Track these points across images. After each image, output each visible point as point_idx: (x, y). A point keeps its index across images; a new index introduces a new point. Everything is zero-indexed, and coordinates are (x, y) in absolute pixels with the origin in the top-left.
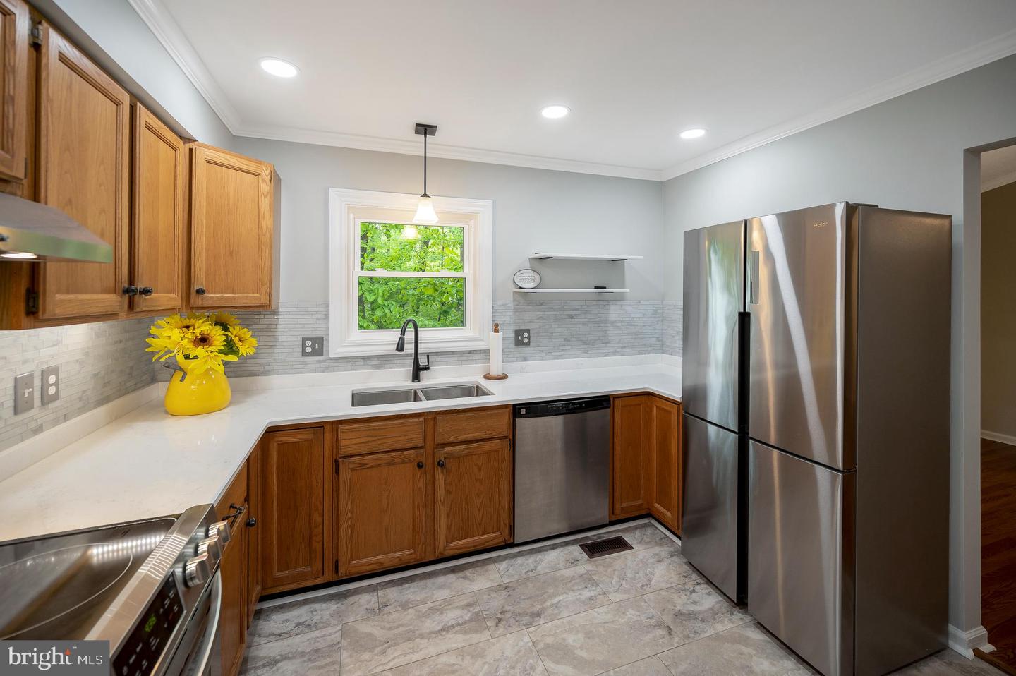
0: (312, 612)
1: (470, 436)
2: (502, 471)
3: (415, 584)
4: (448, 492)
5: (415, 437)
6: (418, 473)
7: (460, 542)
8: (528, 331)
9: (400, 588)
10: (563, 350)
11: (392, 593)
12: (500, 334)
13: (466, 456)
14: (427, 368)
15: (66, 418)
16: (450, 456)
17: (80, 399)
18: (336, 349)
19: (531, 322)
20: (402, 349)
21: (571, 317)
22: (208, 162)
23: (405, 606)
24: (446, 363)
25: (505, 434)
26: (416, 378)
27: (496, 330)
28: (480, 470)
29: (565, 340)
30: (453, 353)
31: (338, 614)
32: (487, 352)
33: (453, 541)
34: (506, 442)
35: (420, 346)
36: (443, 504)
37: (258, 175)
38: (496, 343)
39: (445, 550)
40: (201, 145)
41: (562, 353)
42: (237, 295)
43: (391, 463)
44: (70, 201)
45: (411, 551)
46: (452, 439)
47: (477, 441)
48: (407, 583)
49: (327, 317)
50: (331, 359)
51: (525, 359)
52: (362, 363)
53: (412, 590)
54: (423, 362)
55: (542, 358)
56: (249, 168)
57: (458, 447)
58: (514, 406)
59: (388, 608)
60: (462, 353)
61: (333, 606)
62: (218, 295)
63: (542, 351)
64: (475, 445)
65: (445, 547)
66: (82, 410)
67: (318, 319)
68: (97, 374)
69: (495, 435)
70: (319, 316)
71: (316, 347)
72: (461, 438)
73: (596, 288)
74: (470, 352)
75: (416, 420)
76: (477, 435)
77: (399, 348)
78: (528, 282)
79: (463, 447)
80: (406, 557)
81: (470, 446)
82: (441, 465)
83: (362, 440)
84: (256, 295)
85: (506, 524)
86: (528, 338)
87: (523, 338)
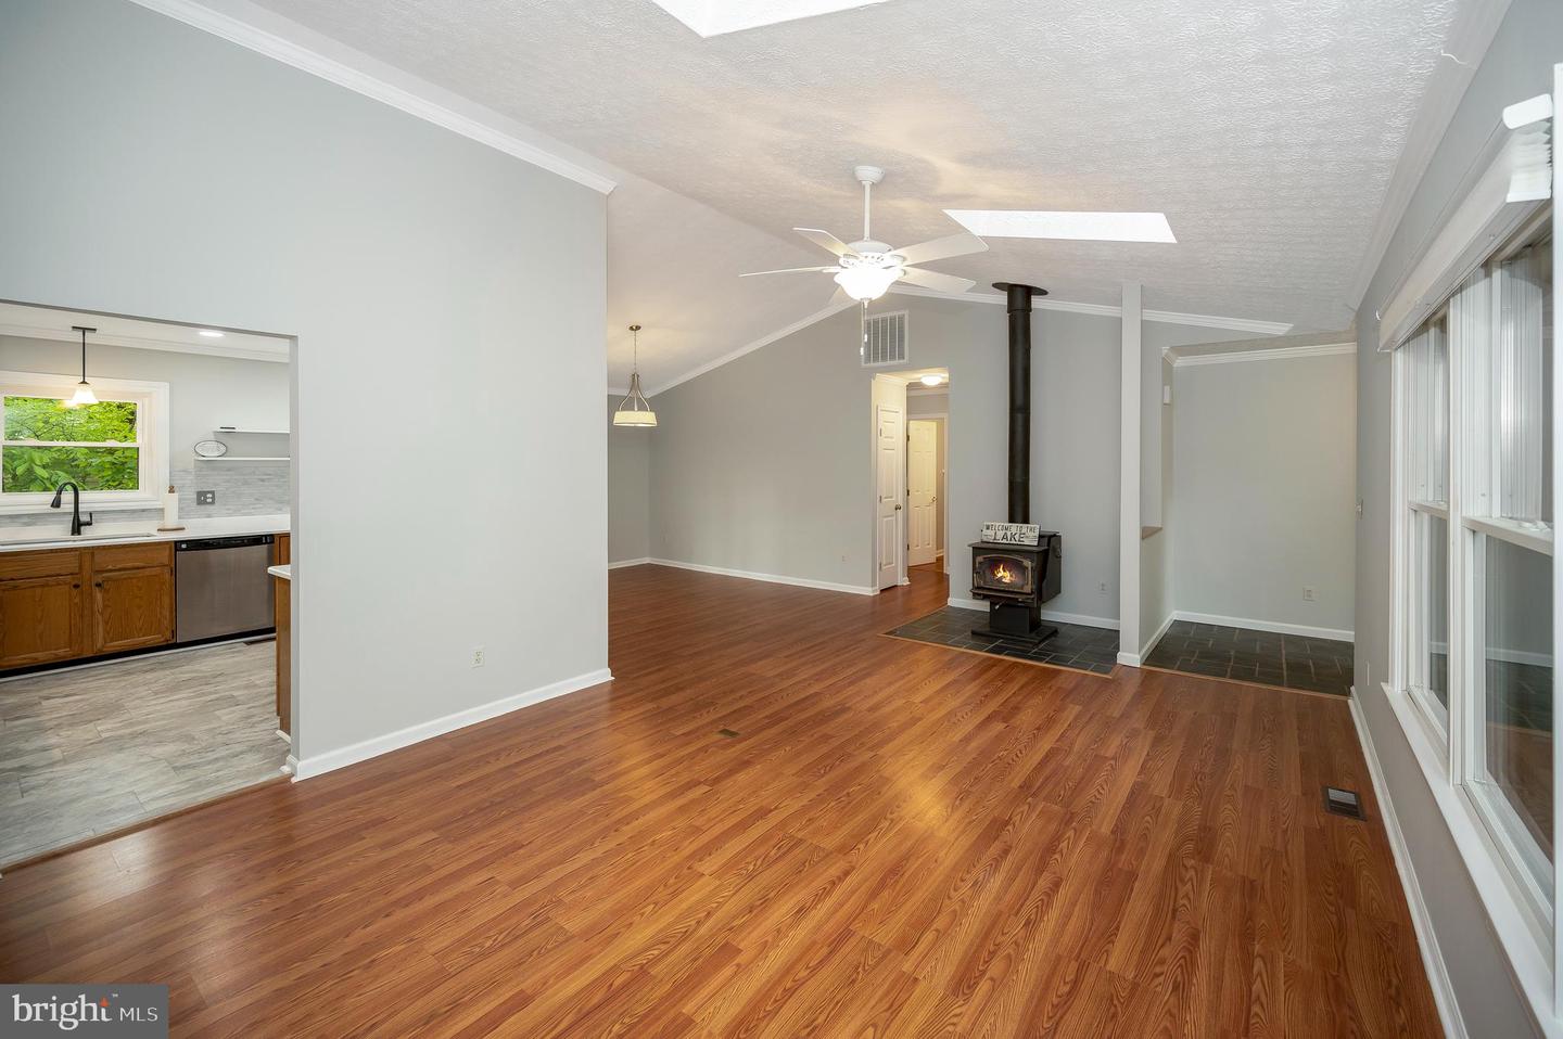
1: (130, 565)
2: (163, 590)
4: (105, 607)
5: (70, 566)
6: (74, 592)
7: (119, 642)
8: (213, 493)
12: (176, 495)
13: (123, 580)
14: (90, 524)
16: (108, 579)
19: (216, 485)
21: (263, 480)
24: (115, 520)
25: (166, 561)
26: (76, 531)
27: (172, 490)
28: (140, 589)
30: (123, 511)
32: (162, 510)
33: (111, 641)
34: (167, 571)
35: (81, 505)
36: (102, 614)
38: (171, 503)
39: (103, 646)
43: (45, 585)
45: (67, 650)
46: (110, 567)
47: (138, 568)
51: (209, 516)
54: (85, 518)
55: (231, 516)
57: (117, 573)
58: (176, 542)
60: (134, 511)
63: (228, 509)
64: (134, 571)
65: (102, 649)
69: (155, 564)
72: (119, 566)
74: (143, 510)
75: (72, 553)
76: (137, 564)
77: (54, 506)
78: (212, 452)
79: (123, 573)
80: (63, 654)
81: (130, 572)
82: (98, 585)
85: (168, 629)
86: (213, 498)
87: (206, 498)
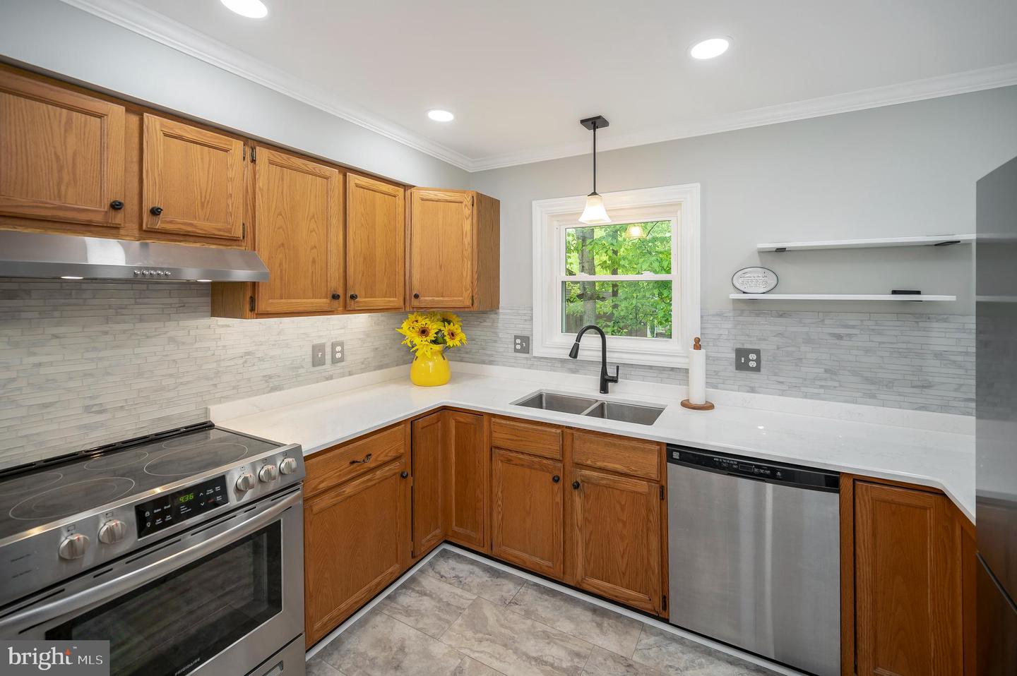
0: (471, 573)
1: (610, 466)
2: (650, 522)
3: (553, 600)
4: (586, 520)
5: (553, 449)
6: (557, 486)
7: (599, 582)
8: (757, 352)
9: (540, 595)
10: (822, 387)
11: (530, 596)
12: (703, 351)
13: (604, 486)
14: (615, 380)
15: (350, 374)
16: (587, 480)
17: (362, 363)
18: (537, 349)
19: (762, 340)
20: (575, 357)
21: (839, 337)
22: (422, 199)
23: (528, 614)
24: (644, 378)
26: (604, 389)
27: (697, 346)
28: (623, 509)
29: (826, 371)
30: (651, 367)
31: (482, 586)
32: (687, 371)
33: (593, 576)
34: (656, 488)
35: (608, 355)
36: (580, 530)
37: (461, 202)
38: (697, 365)
39: (582, 581)
40: (420, 189)
41: (822, 391)
42: (446, 299)
43: (531, 467)
44: (283, 244)
45: (550, 564)
46: (589, 462)
47: (619, 474)
48: (548, 595)
49: (532, 319)
50: (535, 357)
51: (752, 390)
52: (559, 365)
53: (546, 603)
54: (611, 372)
55: (782, 393)
56: (452, 199)
57: (595, 474)
58: (667, 445)
59: (517, 606)
61: (485, 577)
62: (431, 298)
63: (781, 383)
64: (617, 478)
65: (583, 579)
66: (363, 371)
67: (526, 320)
68: (376, 349)
69: (641, 474)
70: (526, 318)
71: (524, 344)
72: (599, 464)
73: (894, 292)
74: (672, 369)
75: (554, 430)
76: (619, 467)
77: (573, 355)
78: (756, 285)
79: (602, 475)
80: (546, 568)
81: (610, 477)
82: (578, 486)
83: (510, 437)
84: (461, 298)
85: (655, 591)
86: (758, 361)
87: (748, 360)
